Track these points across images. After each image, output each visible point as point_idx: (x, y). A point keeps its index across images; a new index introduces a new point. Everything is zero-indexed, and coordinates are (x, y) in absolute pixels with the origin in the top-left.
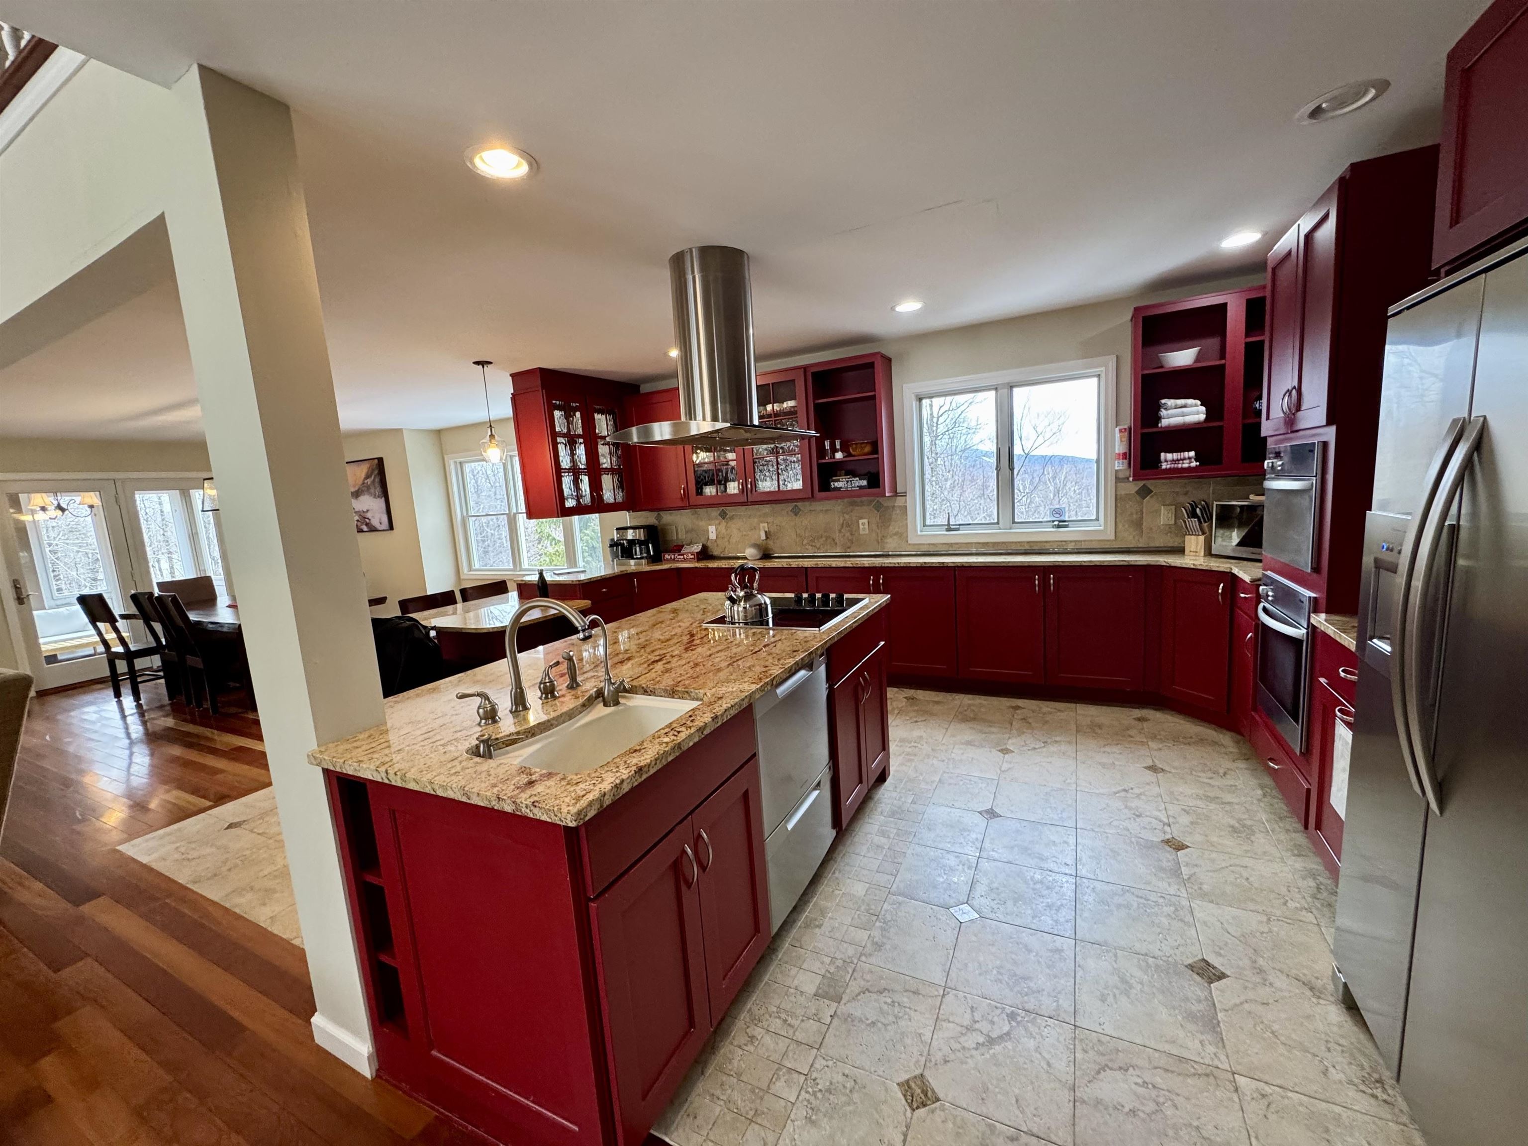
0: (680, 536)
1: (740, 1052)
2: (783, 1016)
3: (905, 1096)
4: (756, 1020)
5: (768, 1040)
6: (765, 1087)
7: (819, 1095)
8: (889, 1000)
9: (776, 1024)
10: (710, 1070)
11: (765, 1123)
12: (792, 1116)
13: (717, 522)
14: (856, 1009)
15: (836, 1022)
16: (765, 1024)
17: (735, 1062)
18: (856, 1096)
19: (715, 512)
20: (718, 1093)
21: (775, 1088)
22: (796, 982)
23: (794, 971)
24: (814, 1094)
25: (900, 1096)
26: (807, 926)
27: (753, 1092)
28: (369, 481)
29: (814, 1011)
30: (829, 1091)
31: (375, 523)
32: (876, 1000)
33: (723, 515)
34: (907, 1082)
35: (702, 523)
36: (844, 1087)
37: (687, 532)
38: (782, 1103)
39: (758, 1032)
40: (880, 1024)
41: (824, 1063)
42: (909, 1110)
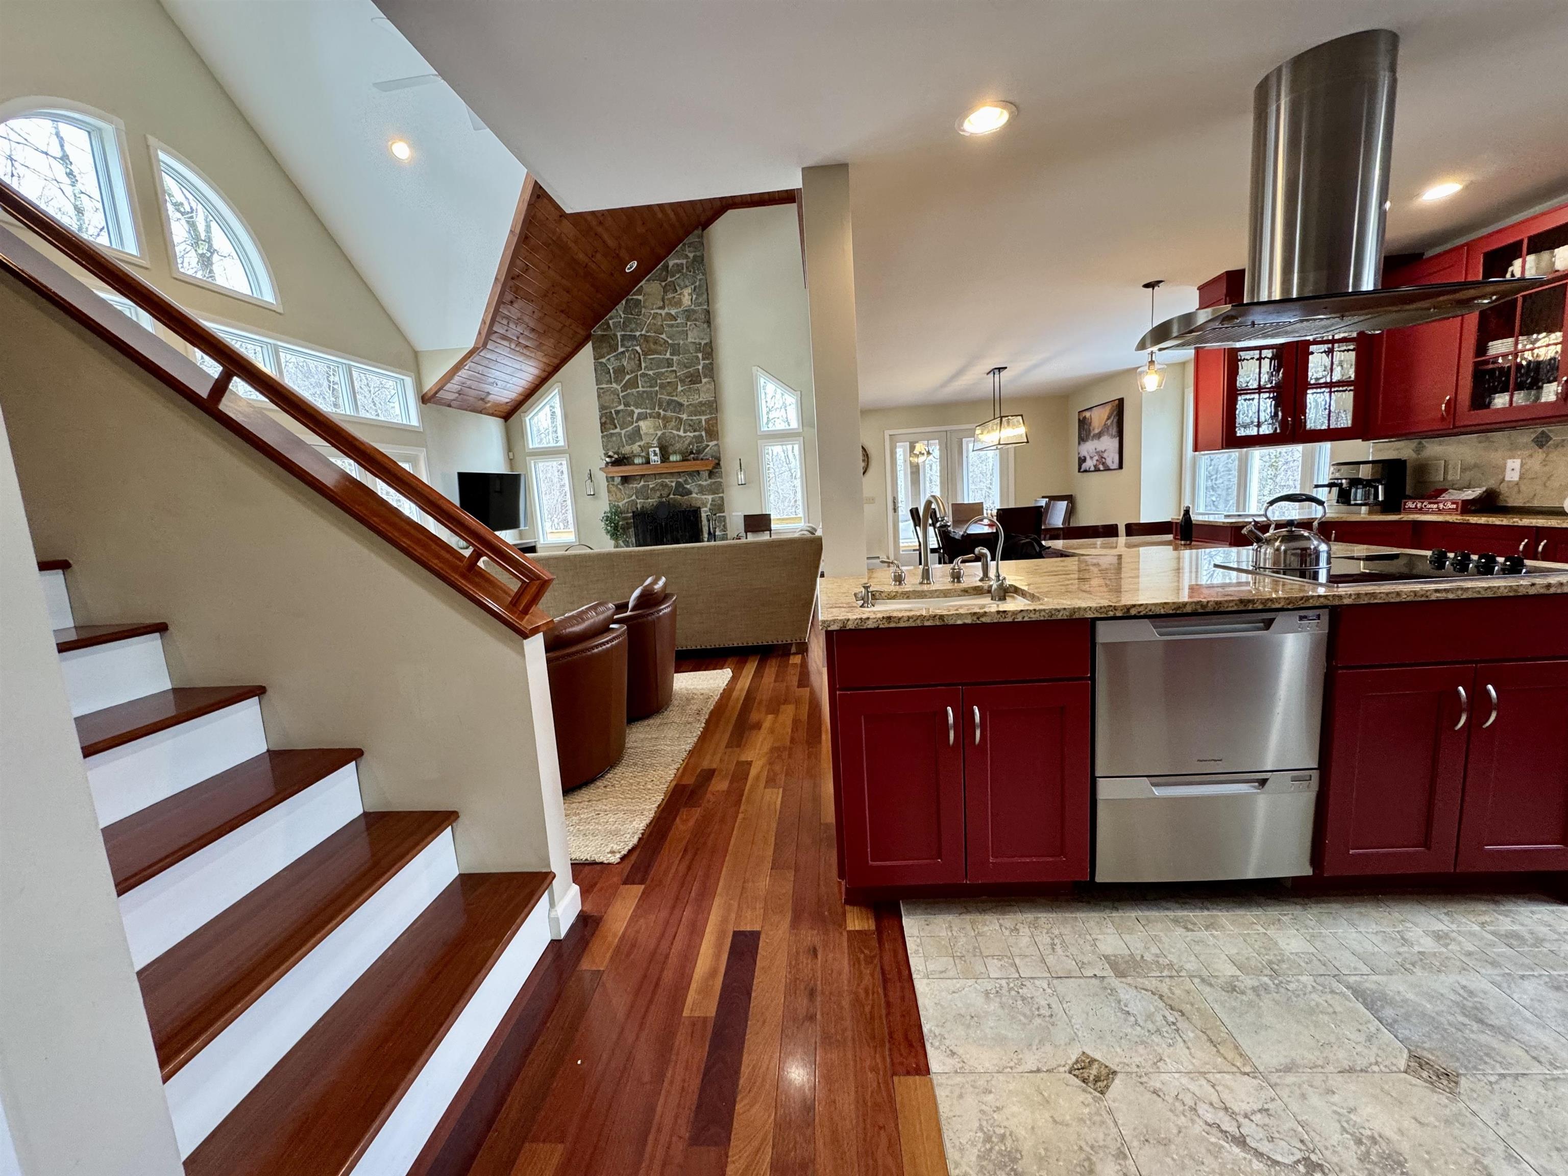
0: (1450, 478)
1: (997, 928)
2: (1056, 941)
3: (1077, 1062)
4: (1034, 925)
5: (1025, 940)
6: (984, 954)
7: (1013, 993)
8: (1171, 1019)
9: (1044, 939)
10: (968, 917)
11: (959, 966)
12: (979, 981)
13: (1527, 453)
14: (1126, 994)
15: (1093, 981)
16: (1035, 933)
17: (986, 928)
18: (1038, 1021)
19: (1525, 437)
20: (955, 929)
21: (989, 961)
22: (1100, 937)
23: (1111, 930)
24: (1010, 990)
25: (1074, 1059)
26: (1176, 921)
27: (975, 948)
28: (1109, 422)
29: (1085, 961)
30: (1023, 999)
31: (1109, 462)
32: (1156, 1007)
33: (1541, 442)
34: (1093, 1061)
35: (1495, 456)
36: (1038, 1009)
37: (1463, 470)
38: (984, 970)
39: (1025, 931)
40: (1132, 1019)
41: (1046, 986)
42: (1067, 1068)
